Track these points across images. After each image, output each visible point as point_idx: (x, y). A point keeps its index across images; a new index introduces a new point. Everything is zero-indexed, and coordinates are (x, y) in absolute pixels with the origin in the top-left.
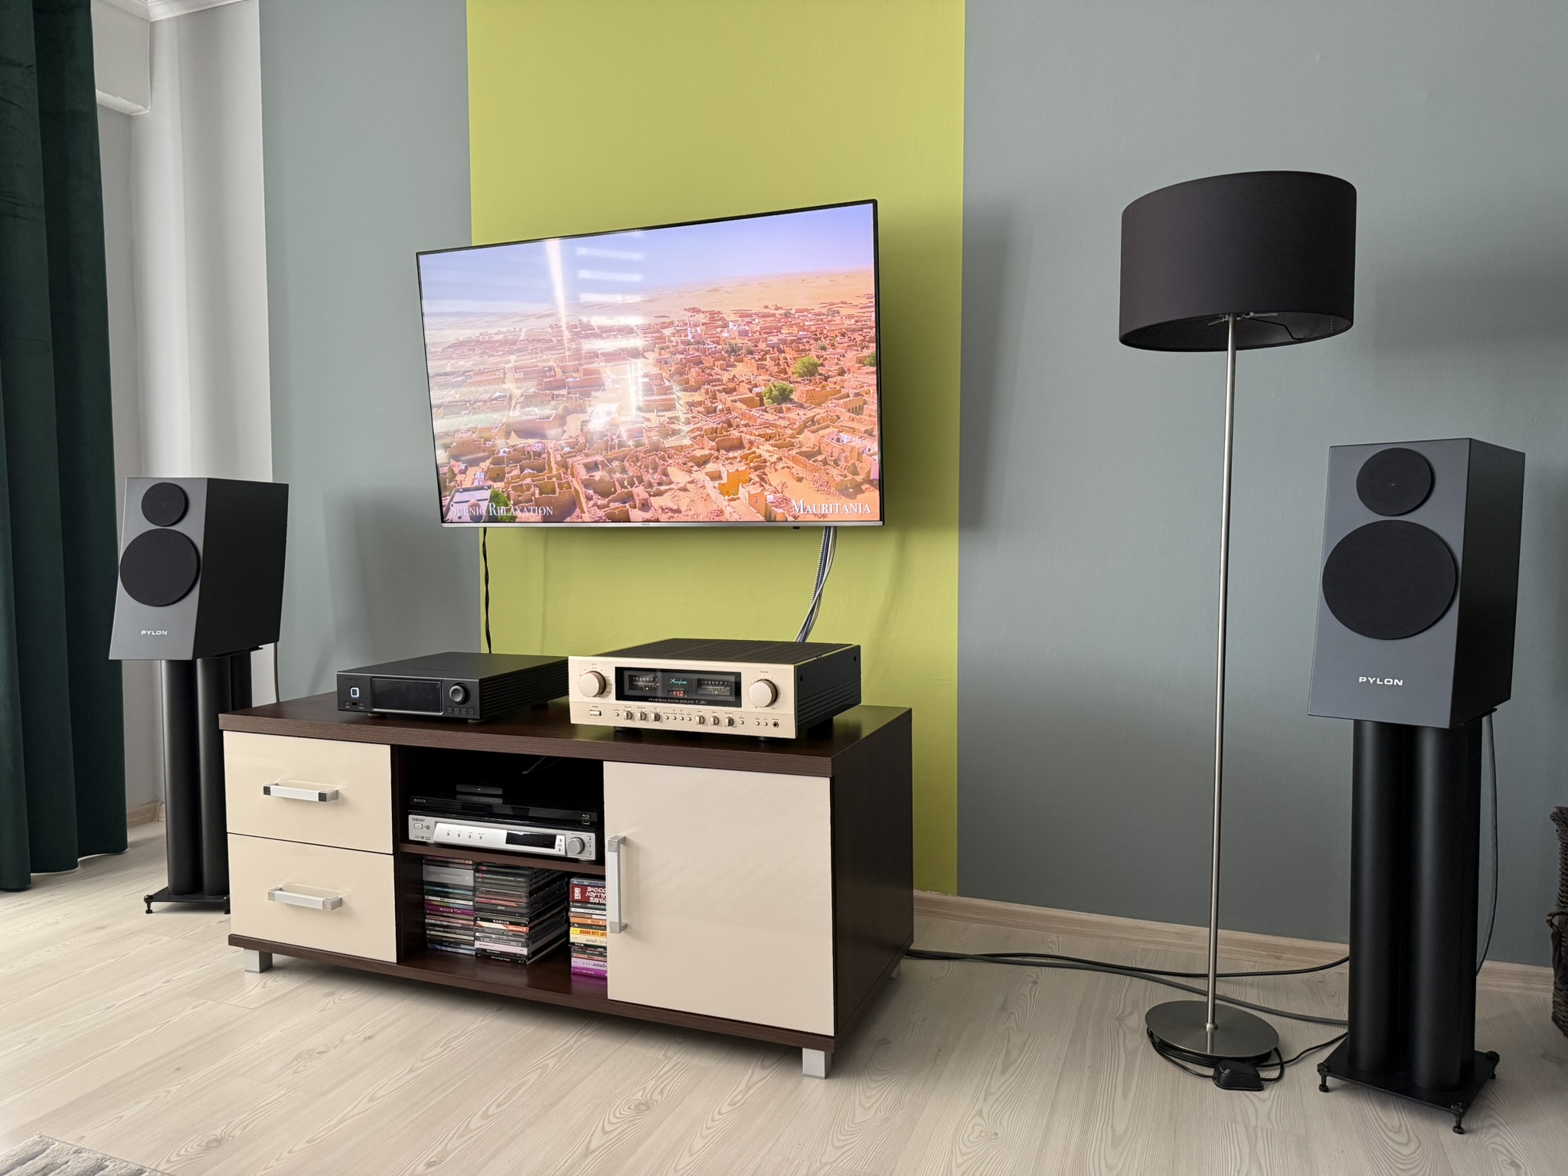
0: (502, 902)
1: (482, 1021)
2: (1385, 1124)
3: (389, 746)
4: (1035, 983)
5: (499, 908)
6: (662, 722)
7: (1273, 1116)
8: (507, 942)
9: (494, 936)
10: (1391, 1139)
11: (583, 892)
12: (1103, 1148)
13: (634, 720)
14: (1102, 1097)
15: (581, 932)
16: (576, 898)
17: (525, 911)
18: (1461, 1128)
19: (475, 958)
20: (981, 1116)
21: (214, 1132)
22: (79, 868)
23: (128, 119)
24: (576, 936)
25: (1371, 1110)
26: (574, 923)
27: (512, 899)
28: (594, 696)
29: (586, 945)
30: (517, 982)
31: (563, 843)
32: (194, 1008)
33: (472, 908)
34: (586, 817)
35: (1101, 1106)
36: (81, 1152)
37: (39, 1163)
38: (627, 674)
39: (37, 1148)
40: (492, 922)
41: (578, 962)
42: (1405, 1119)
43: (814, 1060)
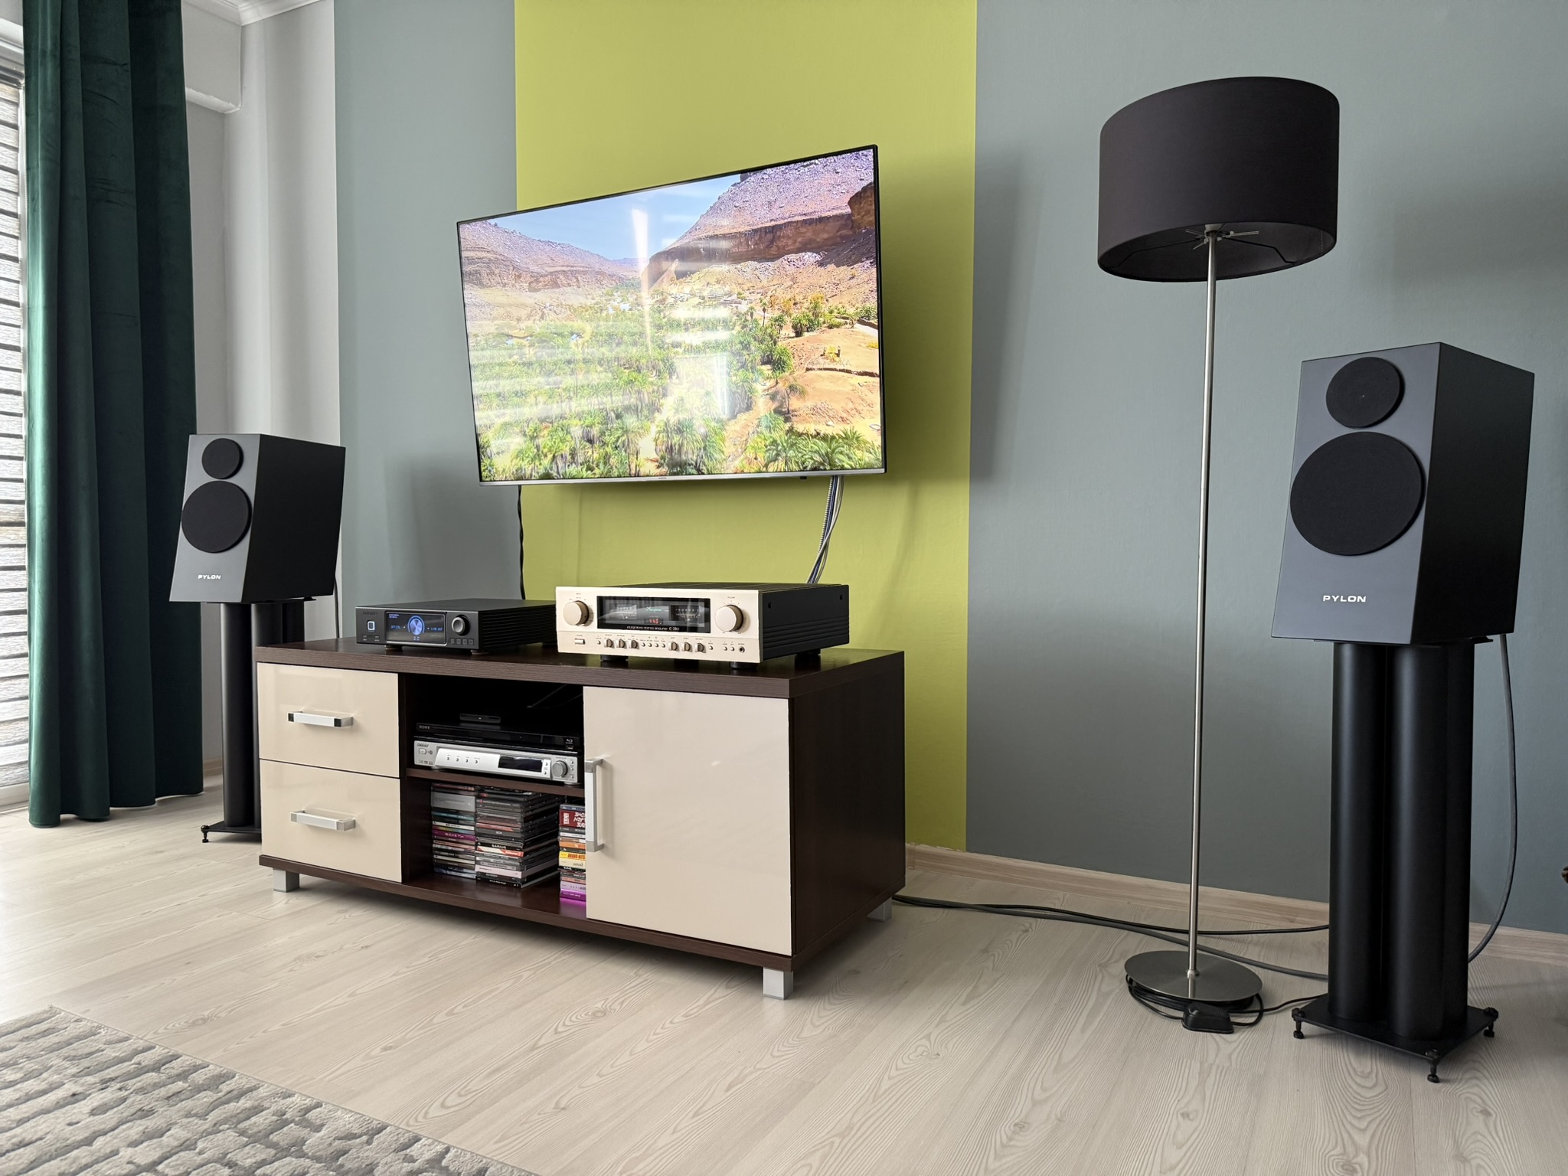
0: (500, 827)
1: (474, 938)
2: (1354, 1069)
3: (397, 675)
4: (1027, 931)
5: (497, 833)
6: (638, 649)
7: (1234, 1057)
8: (504, 866)
9: (492, 860)
10: (1356, 1083)
11: (572, 817)
12: (1043, 1072)
13: (613, 647)
14: (1060, 1028)
15: (570, 856)
16: (565, 823)
17: (519, 836)
18: (1436, 1076)
19: (475, 881)
20: (929, 1040)
21: (203, 1013)
22: (155, 805)
23: (221, 117)
24: (565, 860)
25: (1344, 1056)
26: (563, 848)
27: (509, 825)
28: (577, 625)
29: (573, 869)
30: (512, 904)
31: (549, 767)
32: (219, 916)
33: (473, 833)
34: (570, 741)
35: (1056, 1035)
36: (81, 1021)
37: (43, 1027)
38: (608, 602)
39: (45, 1016)
40: (491, 847)
41: (566, 886)
42: (1379, 1066)
43: (774, 980)
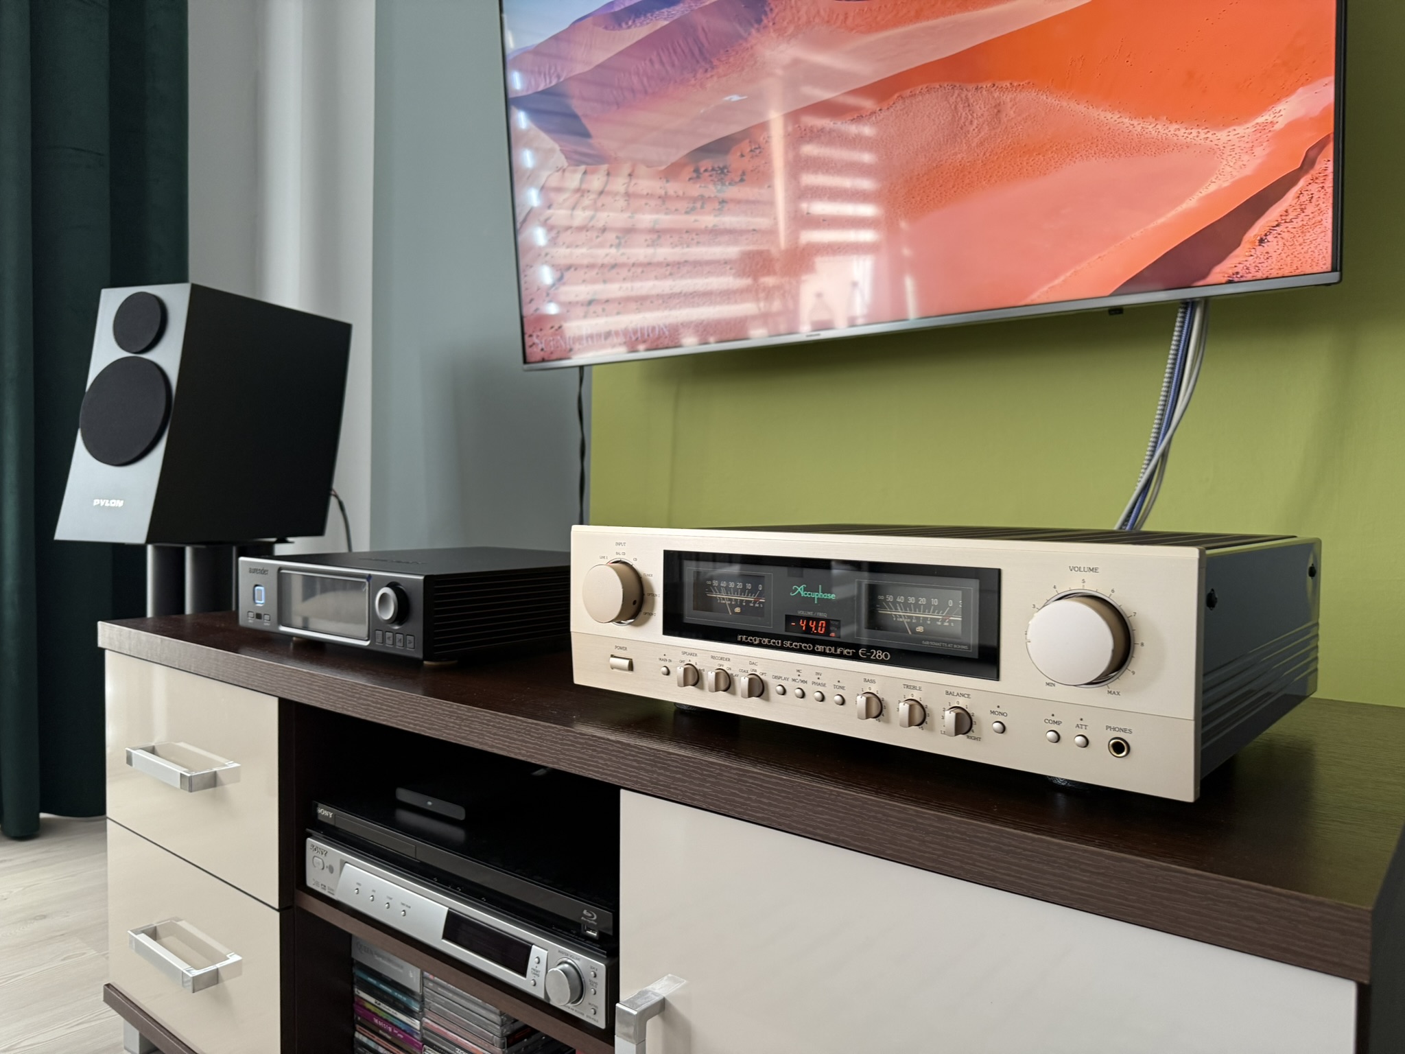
0: (464, 1042)
3: (276, 700)
6: (767, 701)
13: (702, 689)
27: (479, 1042)
28: (616, 620)
31: (543, 968)
33: (418, 1036)
34: (590, 916)
38: (690, 568)
